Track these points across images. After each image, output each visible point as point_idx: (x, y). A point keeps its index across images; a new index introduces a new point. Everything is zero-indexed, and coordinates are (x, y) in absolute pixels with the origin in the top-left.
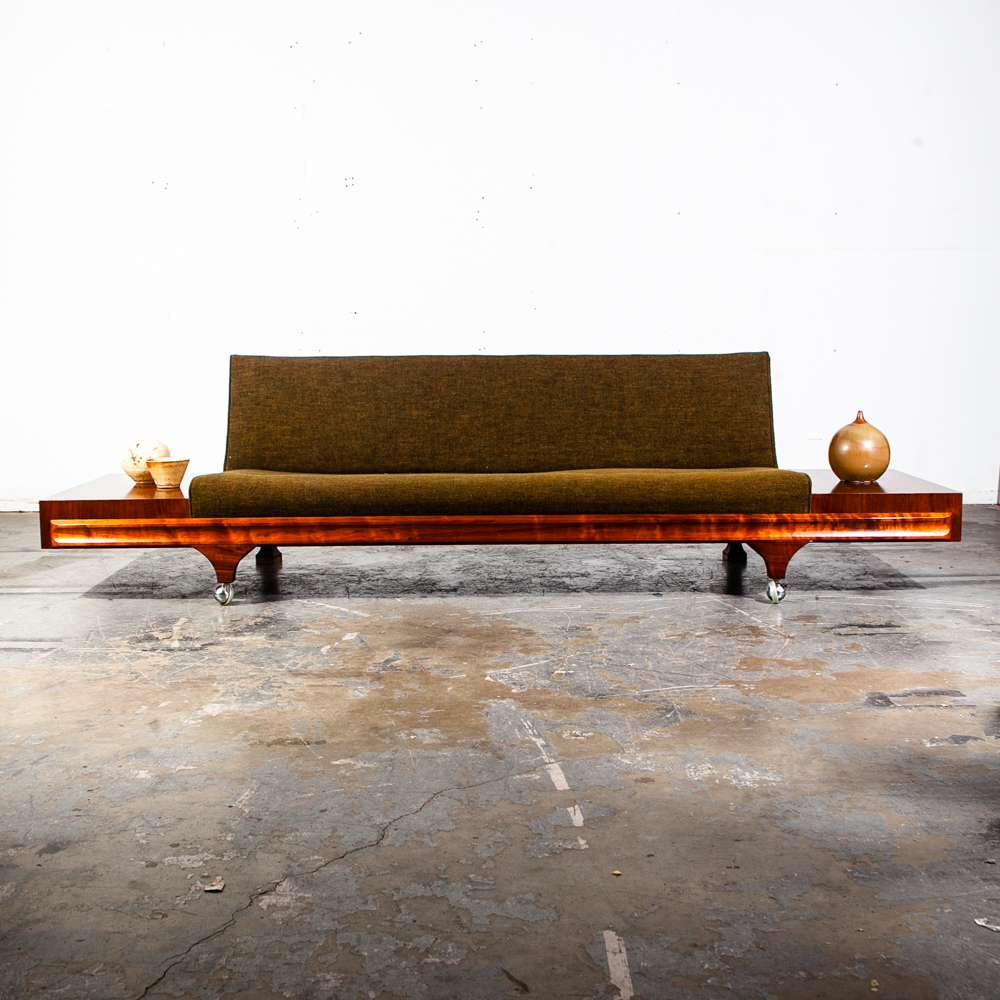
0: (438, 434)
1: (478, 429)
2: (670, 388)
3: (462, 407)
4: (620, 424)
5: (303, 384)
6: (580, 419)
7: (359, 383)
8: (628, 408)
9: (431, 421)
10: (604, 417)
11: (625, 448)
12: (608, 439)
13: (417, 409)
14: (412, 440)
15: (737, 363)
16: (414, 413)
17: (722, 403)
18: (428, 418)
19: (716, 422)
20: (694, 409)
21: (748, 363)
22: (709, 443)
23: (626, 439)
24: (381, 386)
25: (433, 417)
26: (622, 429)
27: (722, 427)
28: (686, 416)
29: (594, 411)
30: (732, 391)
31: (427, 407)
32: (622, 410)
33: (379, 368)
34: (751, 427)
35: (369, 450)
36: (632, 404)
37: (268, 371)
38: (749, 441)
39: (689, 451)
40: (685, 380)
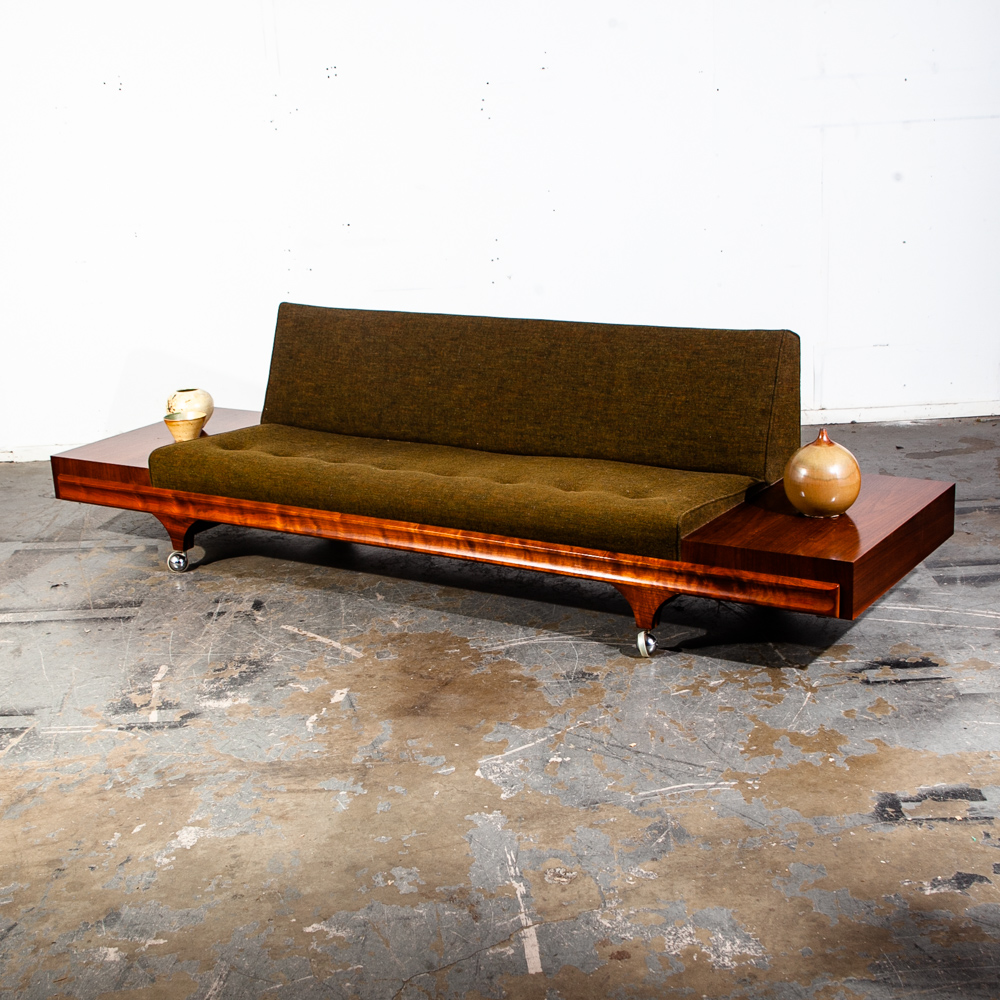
0: (435, 404)
1: (471, 401)
2: (663, 370)
3: (459, 376)
4: (605, 409)
5: (328, 339)
6: (568, 400)
7: (375, 342)
8: (616, 390)
9: (430, 389)
10: (592, 398)
11: (608, 437)
12: (592, 424)
13: (420, 375)
14: (411, 408)
15: (743, 344)
16: (417, 378)
17: (715, 393)
18: (428, 385)
19: (706, 416)
20: (684, 397)
21: (756, 345)
22: (695, 439)
23: (610, 426)
24: (392, 346)
25: (433, 385)
26: (607, 415)
27: (711, 422)
28: (674, 405)
29: (582, 391)
30: (729, 379)
31: (429, 374)
32: (609, 392)
33: (394, 327)
34: (744, 425)
35: (376, 415)
36: (621, 387)
37: (303, 323)
38: (738, 443)
39: (672, 447)
40: (681, 363)
